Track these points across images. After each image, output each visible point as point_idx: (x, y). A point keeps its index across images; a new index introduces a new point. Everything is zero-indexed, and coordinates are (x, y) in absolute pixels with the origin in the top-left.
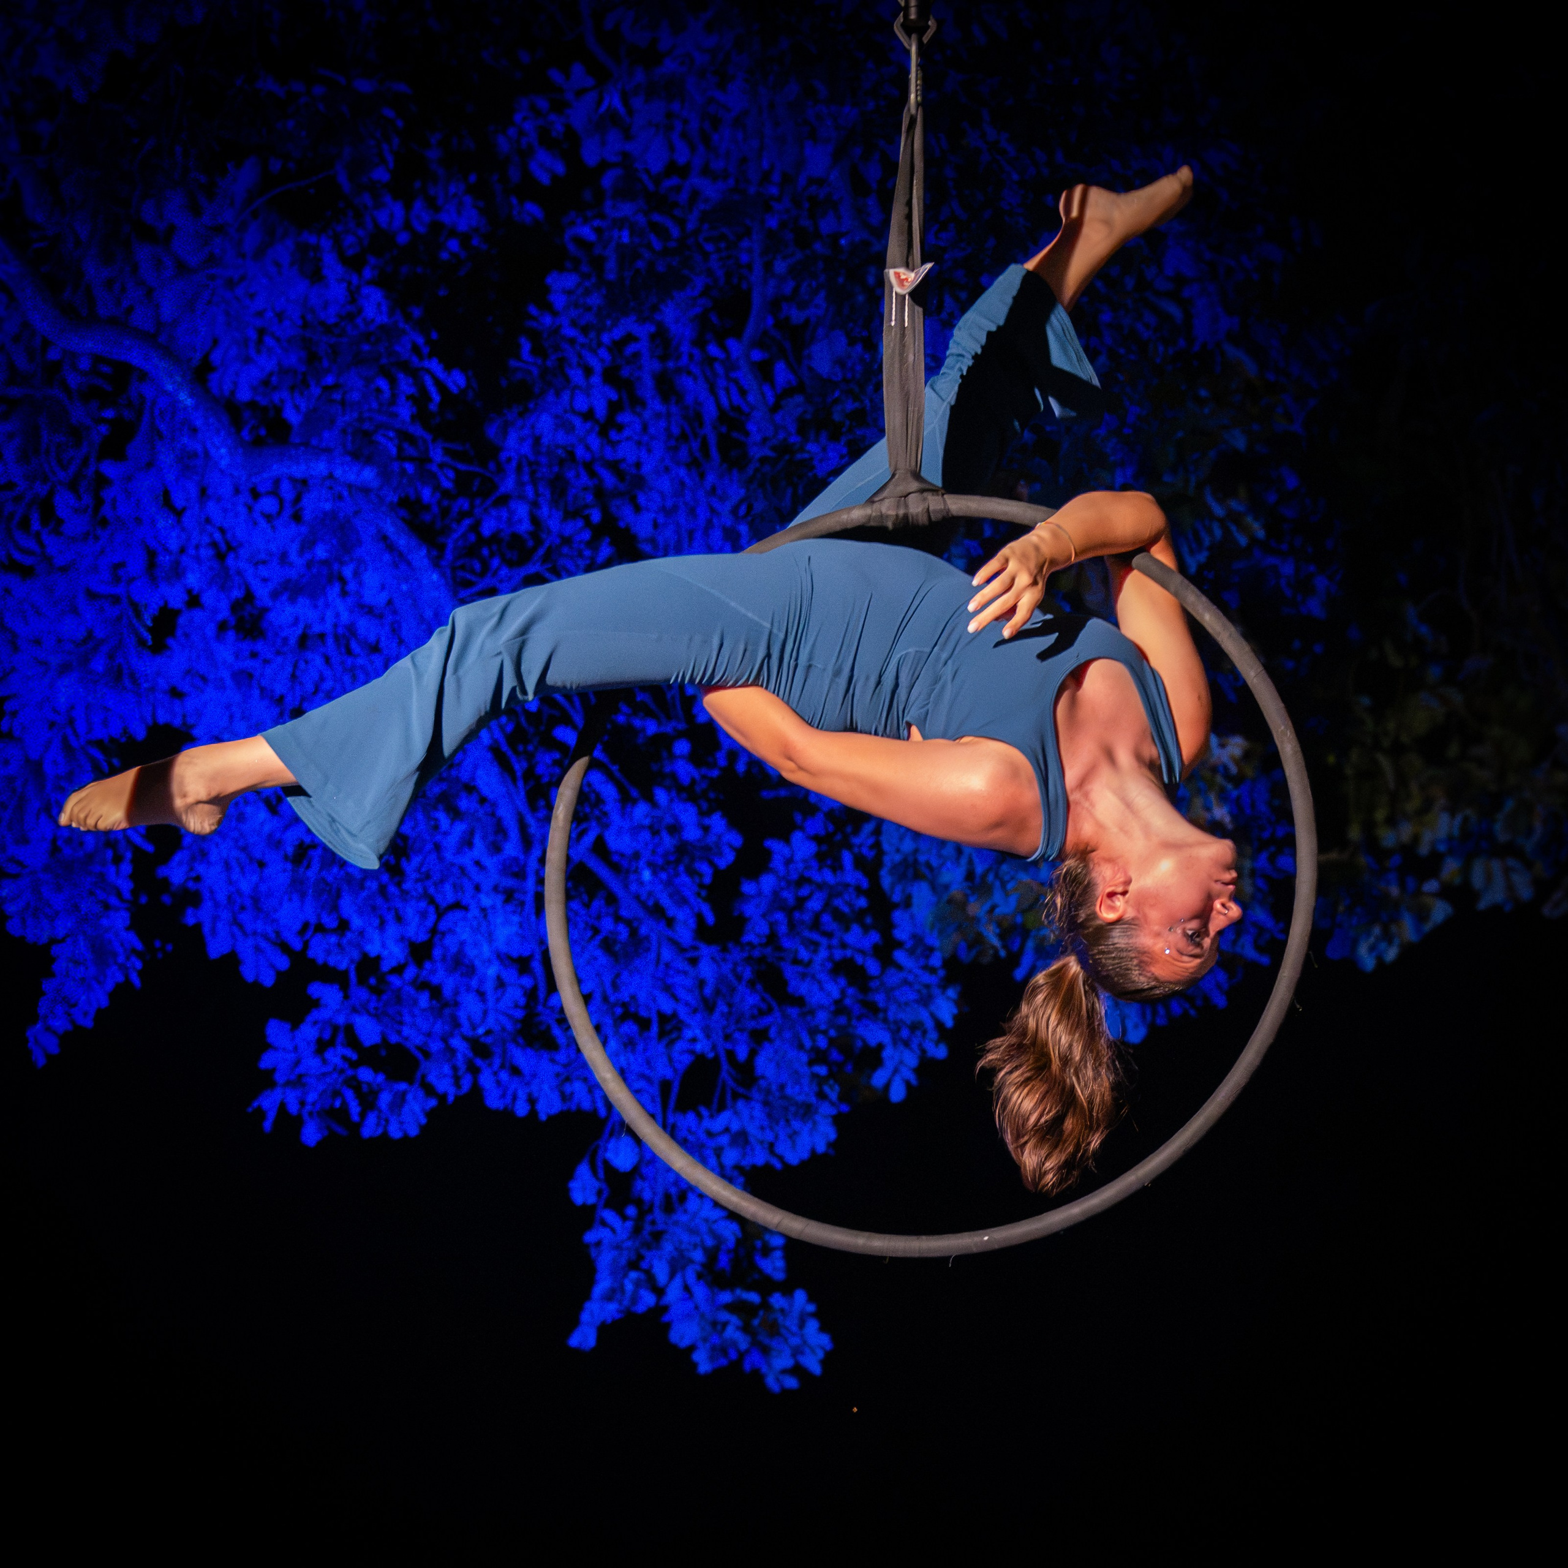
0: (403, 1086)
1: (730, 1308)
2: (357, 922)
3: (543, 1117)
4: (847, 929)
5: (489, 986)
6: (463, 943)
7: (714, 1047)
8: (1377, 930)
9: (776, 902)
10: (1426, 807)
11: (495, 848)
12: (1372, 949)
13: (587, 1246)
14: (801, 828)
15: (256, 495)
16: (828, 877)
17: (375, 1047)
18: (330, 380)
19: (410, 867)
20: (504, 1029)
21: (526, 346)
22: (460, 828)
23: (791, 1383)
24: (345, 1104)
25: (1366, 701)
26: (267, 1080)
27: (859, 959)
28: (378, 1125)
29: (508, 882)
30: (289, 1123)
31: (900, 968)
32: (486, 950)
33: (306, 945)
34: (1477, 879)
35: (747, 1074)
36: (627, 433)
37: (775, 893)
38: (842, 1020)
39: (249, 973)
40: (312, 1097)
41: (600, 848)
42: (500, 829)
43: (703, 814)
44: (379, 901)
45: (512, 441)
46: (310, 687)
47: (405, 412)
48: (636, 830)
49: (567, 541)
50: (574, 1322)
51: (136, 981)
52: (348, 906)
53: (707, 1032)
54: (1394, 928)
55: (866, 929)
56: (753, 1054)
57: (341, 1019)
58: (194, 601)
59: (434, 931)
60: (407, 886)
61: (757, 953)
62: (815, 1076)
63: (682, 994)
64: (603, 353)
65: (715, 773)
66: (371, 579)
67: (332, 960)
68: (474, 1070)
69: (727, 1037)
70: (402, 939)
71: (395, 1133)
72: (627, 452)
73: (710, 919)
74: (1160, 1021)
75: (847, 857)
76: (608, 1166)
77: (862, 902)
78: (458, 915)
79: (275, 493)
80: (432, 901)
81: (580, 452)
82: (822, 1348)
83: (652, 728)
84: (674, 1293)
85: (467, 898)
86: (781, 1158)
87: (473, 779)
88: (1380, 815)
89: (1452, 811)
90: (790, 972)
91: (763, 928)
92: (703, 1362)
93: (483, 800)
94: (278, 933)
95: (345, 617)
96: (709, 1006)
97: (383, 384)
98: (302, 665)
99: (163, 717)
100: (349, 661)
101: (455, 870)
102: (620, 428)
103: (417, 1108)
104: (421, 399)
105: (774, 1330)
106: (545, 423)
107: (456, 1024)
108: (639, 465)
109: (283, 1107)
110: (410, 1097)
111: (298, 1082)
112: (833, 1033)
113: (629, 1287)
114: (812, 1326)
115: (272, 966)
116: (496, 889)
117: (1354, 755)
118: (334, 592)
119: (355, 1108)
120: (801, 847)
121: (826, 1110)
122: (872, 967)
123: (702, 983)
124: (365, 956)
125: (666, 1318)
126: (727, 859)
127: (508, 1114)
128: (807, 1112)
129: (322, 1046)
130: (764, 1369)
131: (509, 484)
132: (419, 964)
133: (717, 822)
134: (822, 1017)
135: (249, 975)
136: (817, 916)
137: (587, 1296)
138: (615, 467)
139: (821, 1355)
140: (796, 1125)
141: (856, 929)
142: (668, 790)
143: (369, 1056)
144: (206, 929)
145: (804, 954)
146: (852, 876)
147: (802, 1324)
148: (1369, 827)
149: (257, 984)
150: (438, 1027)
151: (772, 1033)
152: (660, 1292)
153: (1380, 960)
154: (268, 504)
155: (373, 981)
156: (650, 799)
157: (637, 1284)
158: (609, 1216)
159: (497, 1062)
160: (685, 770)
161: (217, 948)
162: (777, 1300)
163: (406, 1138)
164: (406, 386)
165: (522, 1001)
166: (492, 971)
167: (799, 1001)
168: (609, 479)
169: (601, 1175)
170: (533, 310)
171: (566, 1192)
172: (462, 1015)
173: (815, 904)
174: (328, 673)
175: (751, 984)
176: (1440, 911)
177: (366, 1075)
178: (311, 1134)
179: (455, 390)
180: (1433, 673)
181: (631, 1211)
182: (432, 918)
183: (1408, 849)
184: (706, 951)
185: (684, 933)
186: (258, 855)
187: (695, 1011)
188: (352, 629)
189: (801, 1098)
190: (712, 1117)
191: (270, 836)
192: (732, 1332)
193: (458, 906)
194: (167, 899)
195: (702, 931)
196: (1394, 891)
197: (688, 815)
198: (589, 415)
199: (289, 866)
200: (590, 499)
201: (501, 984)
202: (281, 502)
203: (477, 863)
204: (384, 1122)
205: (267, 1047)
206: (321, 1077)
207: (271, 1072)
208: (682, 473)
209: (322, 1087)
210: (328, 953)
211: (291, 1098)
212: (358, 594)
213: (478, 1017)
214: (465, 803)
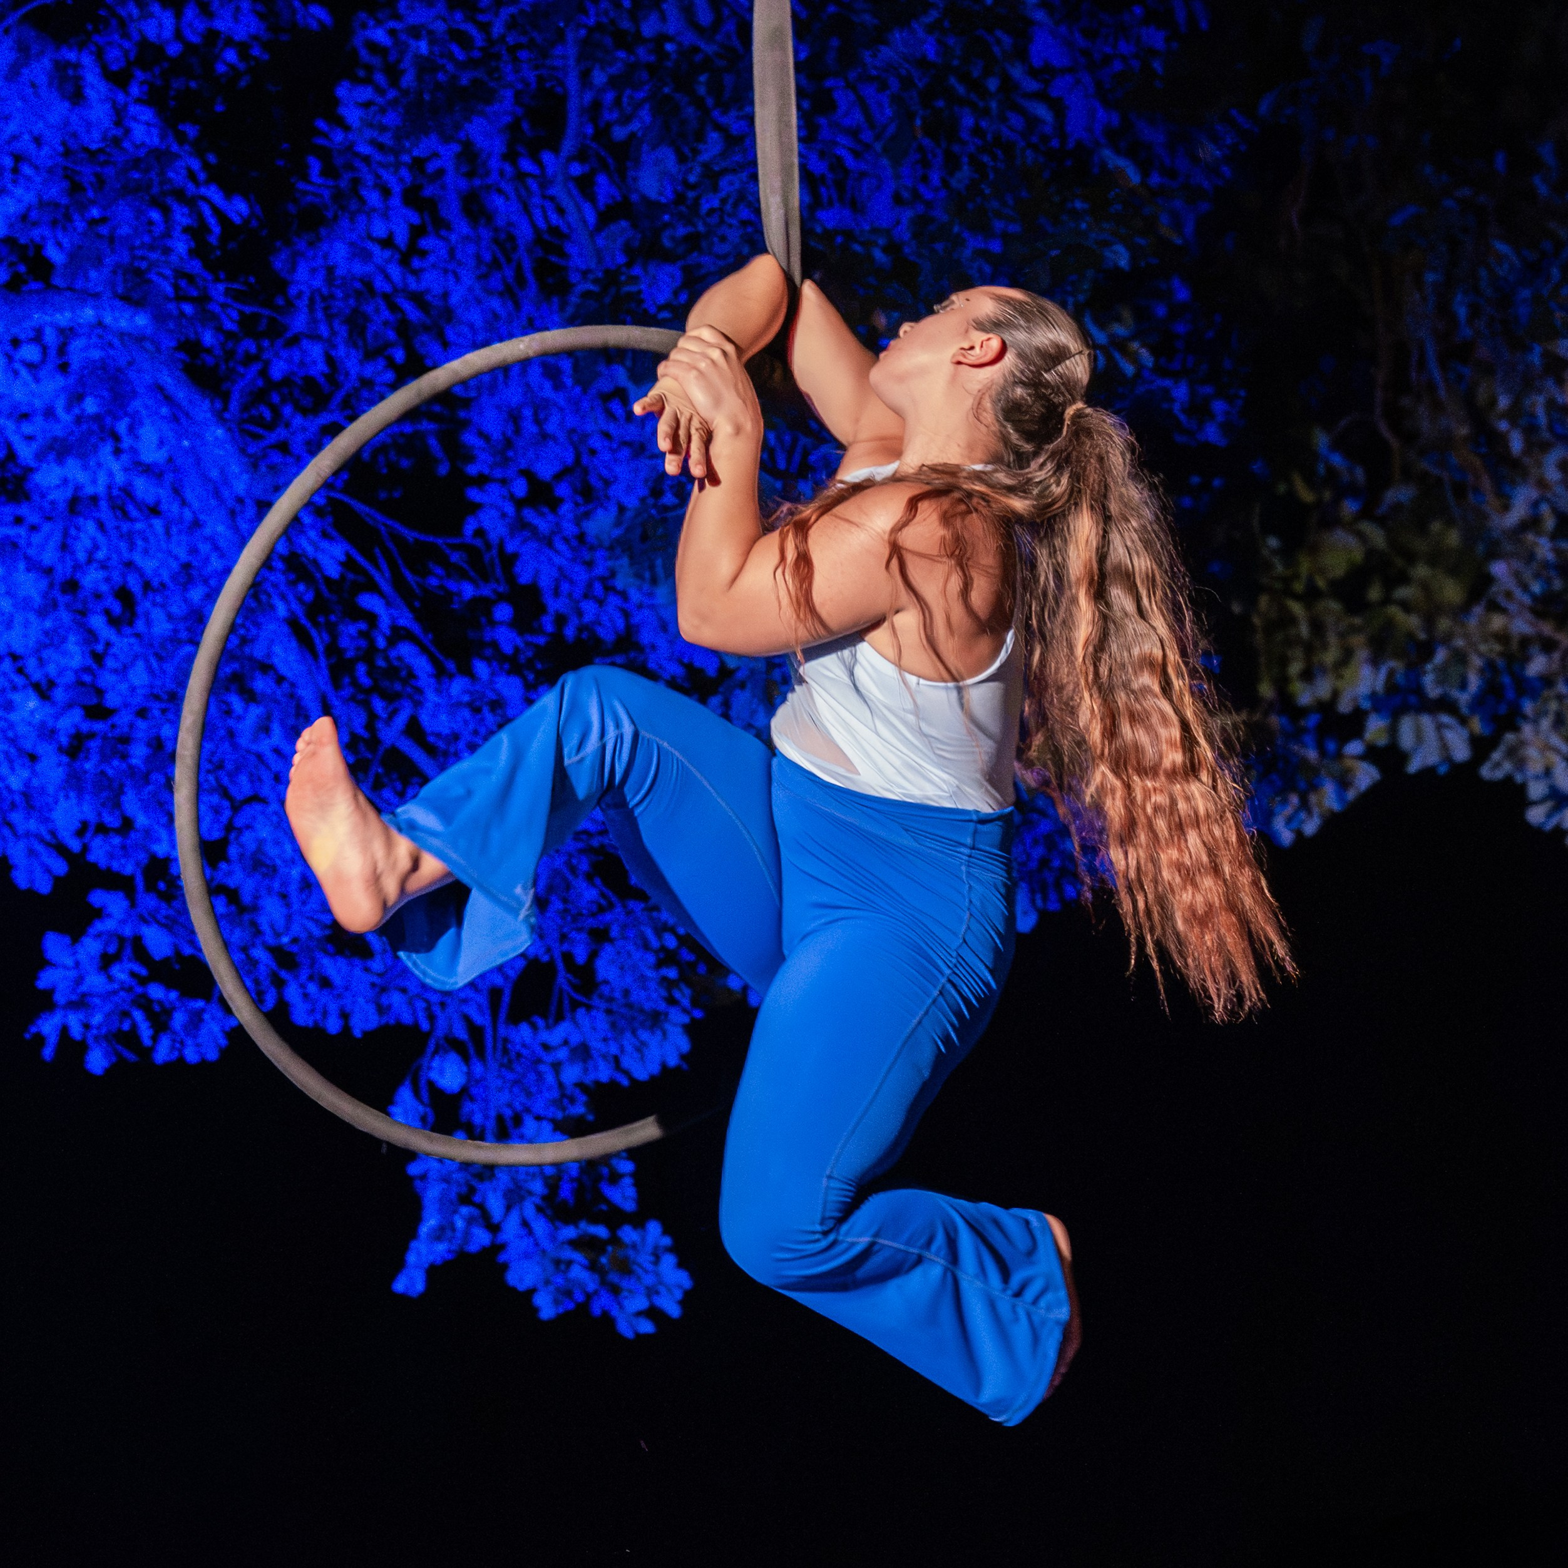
0: (200, 1004)
1: (575, 1244)
2: (141, 820)
3: (357, 1033)
5: (293, 888)
6: (261, 842)
7: (549, 950)
8: (1294, 799)
10: (1347, 656)
12: (1289, 821)
13: (411, 1179)
15: (16, 343)
17: (166, 961)
18: (95, 212)
20: (311, 936)
21: (315, 166)
22: (255, 712)
23: (646, 1327)
24: (134, 1026)
25: (1273, 542)
26: (46, 1002)
28: (173, 1048)
30: (72, 1049)
33: (86, 849)
34: (1406, 738)
35: (586, 979)
36: (432, 259)
39: (21, 878)
40: (97, 1019)
41: (414, 730)
42: (301, 711)
43: (529, 687)
45: (302, 273)
46: (81, 556)
47: (181, 247)
48: (455, 706)
49: (367, 384)
50: (398, 1265)
52: (131, 802)
53: (541, 934)
54: (1313, 798)
56: (593, 955)
57: (127, 931)
59: (229, 827)
61: (594, 844)
62: (664, 979)
64: (404, 173)
65: (542, 641)
66: (149, 434)
67: (115, 865)
68: (281, 986)
69: (563, 938)
71: (191, 1055)
72: (432, 282)
74: (1054, 906)
76: (433, 1087)
78: (256, 808)
79: (38, 337)
80: (225, 793)
81: (379, 283)
82: (680, 1287)
83: (469, 591)
84: (511, 1228)
85: (266, 790)
86: (627, 1073)
87: (270, 654)
88: (1295, 668)
89: (1375, 662)
92: (546, 1307)
93: (280, 679)
94: (53, 833)
95: (120, 478)
97: (155, 216)
98: (73, 532)
100: (125, 527)
101: (252, 758)
102: (423, 254)
103: (216, 1029)
104: (197, 232)
105: (626, 1268)
106: (340, 252)
107: (258, 932)
108: (446, 295)
109: (65, 1030)
110: (207, 1016)
111: (81, 1002)
113: (460, 1224)
114: (669, 1261)
115: (47, 870)
117: (1264, 601)
118: (107, 449)
119: (146, 1032)
121: (678, 1017)
124: (153, 857)
125: (503, 1258)
127: (318, 1032)
128: (655, 1020)
129: (106, 962)
130: (615, 1312)
131: (299, 322)
132: (214, 866)
135: (21, 882)
137: (413, 1234)
138: (419, 299)
139: (679, 1295)
140: (644, 1035)
142: (488, 660)
143: (159, 971)
147: (657, 1258)
148: (1282, 683)
149: (31, 894)
150: (237, 937)
151: (615, 932)
152: (494, 1228)
153: (1299, 834)
154: (30, 352)
155: (162, 886)
156: (468, 672)
157: (470, 1221)
159: (304, 973)
160: (507, 639)
162: (628, 1234)
163: (204, 1063)
164: (181, 217)
166: (296, 870)
168: (412, 313)
169: (425, 1095)
170: (321, 125)
172: (263, 921)
174: (100, 538)
175: (589, 877)
176: (1365, 776)
177: (156, 992)
178: (97, 1061)
179: (237, 220)
180: (1349, 507)
182: (227, 814)
183: (1327, 707)
186: (28, 745)
188: (128, 491)
189: (647, 1006)
190: (548, 1028)
191: (43, 724)
192: (578, 1273)
193: (256, 799)
196: (1312, 755)
197: (511, 689)
198: (387, 242)
199: (65, 759)
200: (391, 335)
201: (306, 886)
202: (45, 350)
203: (277, 751)
204: (178, 1045)
205: (46, 963)
206: (107, 996)
207: (50, 992)
208: (495, 304)
209: (108, 1007)
210: (111, 856)
211: (74, 1021)
212: (134, 451)
213: (281, 922)
214: (261, 684)
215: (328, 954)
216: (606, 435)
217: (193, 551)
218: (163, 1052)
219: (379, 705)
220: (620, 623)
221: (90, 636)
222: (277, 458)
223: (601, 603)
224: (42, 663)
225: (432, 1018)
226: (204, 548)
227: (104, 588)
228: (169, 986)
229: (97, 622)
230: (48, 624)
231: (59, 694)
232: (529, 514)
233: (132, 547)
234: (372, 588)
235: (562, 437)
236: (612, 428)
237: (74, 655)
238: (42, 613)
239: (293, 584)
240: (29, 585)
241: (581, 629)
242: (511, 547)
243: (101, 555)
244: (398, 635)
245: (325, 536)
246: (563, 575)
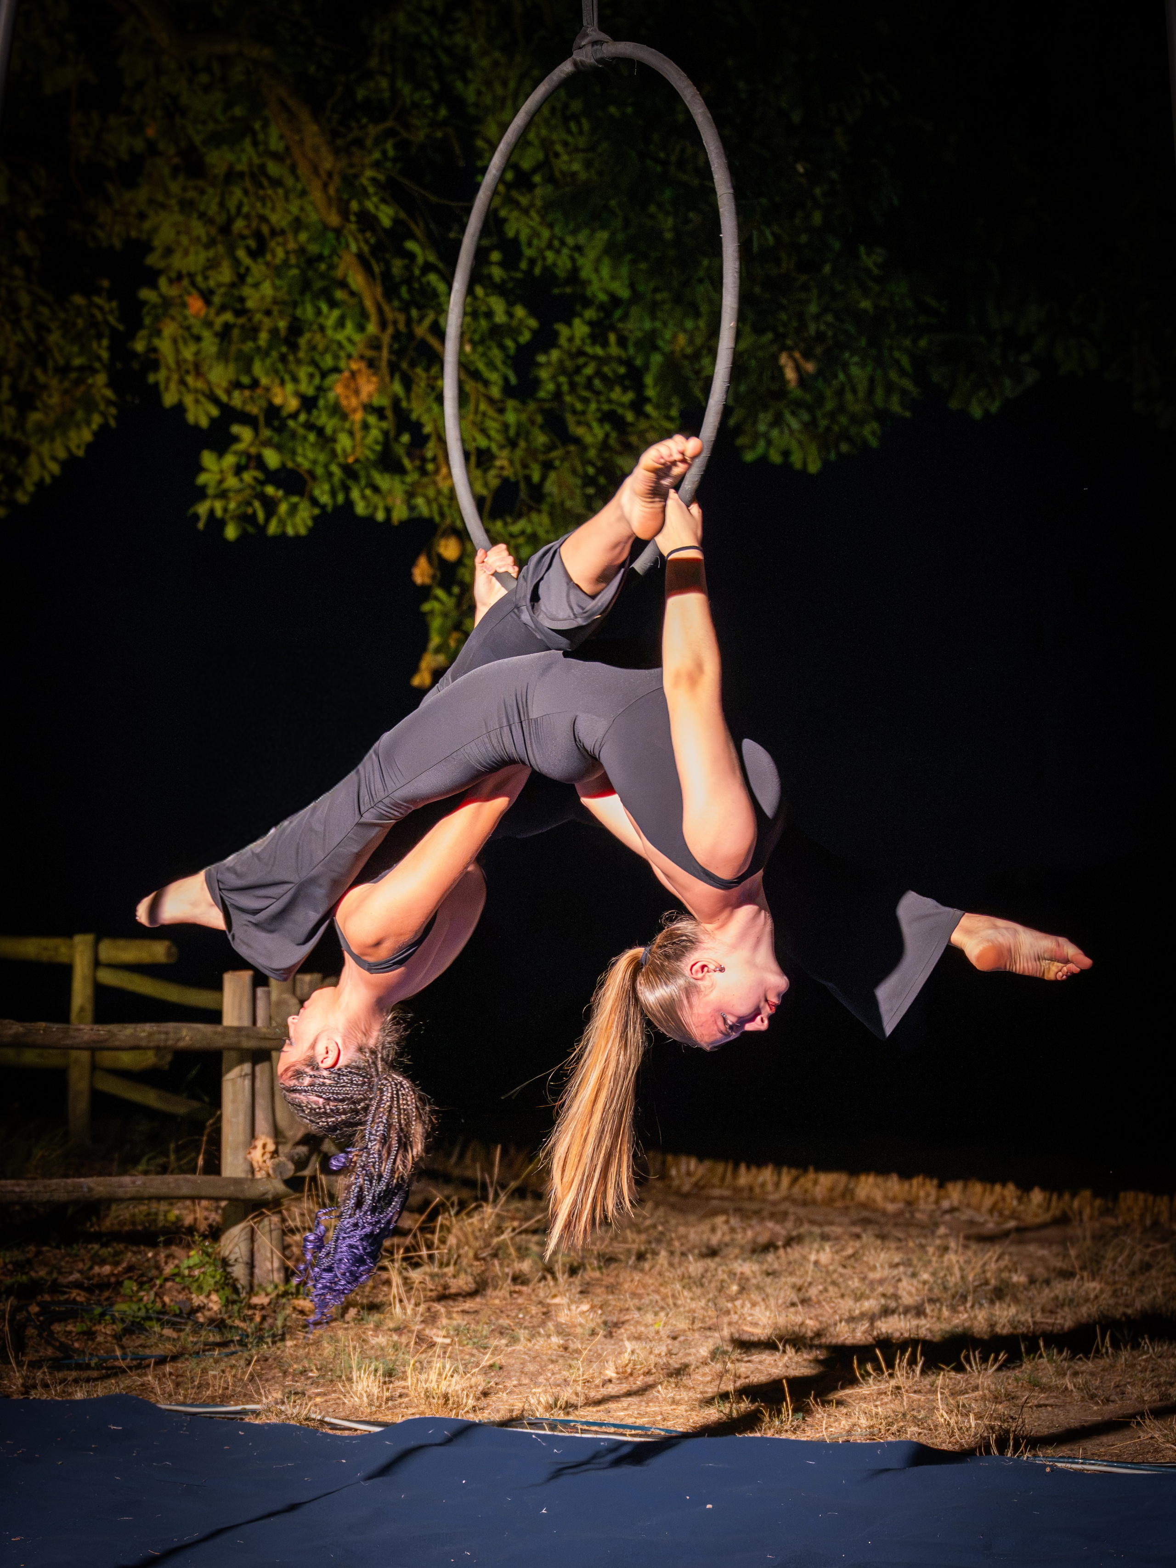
0: (295, 499)
2: (264, 381)
3: (396, 522)
4: (611, 389)
5: (357, 427)
6: (338, 397)
7: (515, 474)
8: (984, 390)
9: (561, 369)
11: (361, 328)
12: (980, 403)
13: (424, 614)
14: (581, 316)
15: (195, 71)
16: (599, 351)
17: (277, 471)
19: (303, 341)
20: (367, 459)
22: (336, 313)
24: (255, 513)
26: (201, 493)
27: (620, 411)
28: (277, 527)
29: (370, 353)
30: (216, 524)
31: (647, 416)
32: (354, 402)
33: (230, 399)
34: (1059, 353)
35: (537, 494)
36: (459, 25)
37: (561, 362)
38: (606, 455)
40: (232, 505)
41: (437, 329)
42: (364, 315)
43: (510, 304)
44: (280, 366)
45: (376, 31)
46: (233, 211)
47: (297, 8)
49: (416, 105)
50: (415, 669)
51: (113, 423)
52: (258, 368)
53: (511, 462)
54: (997, 389)
55: (625, 390)
56: (544, 478)
57: (253, 451)
58: (152, 148)
59: (320, 389)
60: (301, 354)
61: (547, 405)
62: (585, 494)
63: (493, 433)
65: (519, 275)
66: (274, 132)
67: (247, 408)
68: (347, 489)
69: (525, 466)
70: (298, 395)
71: (290, 531)
72: (459, 39)
73: (513, 380)
74: (833, 457)
75: (612, 338)
76: (440, 557)
77: (622, 370)
78: (335, 377)
79: (208, 68)
80: (316, 365)
81: (425, 39)
85: (342, 364)
87: (345, 276)
90: (570, 419)
91: (551, 387)
93: (352, 294)
94: (211, 390)
95: (256, 161)
96: (512, 444)
98: (227, 195)
99: (134, 234)
100: (261, 192)
101: (334, 344)
102: (454, 21)
103: (306, 515)
106: (401, 18)
107: (334, 454)
108: (467, 48)
109: (212, 512)
110: (301, 507)
111: (223, 495)
112: (599, 464)
113: (452, 642)
115: (208, 414)
116: (362, 357)
118: (247, 142)
119: (261, 516)
120: (580, 329)
122: (630, 417)
123: (506, 427)
124: (271, 405)
126: (525, 337)
127: (370, 519)
129: (239, 470)
131: (373, 63)
132: (309, 412)
133: (520, 312)
134: (592, 453)
135: (191, 418)
136: (590, 379)
137: (424, 649)
138: (450, 51)
141: (618, 389)
142: (484, 287)
143: (272, 477)
144: (162, 386)
145: (579, 406)
146: (614, 350)
149: (197, 427)
150: (322, 458)
151: (557, 463)
153: (986, 411)
154: (204, 78)
155: (276, 423)
156: (471, 293)
158: (440, 593)
159: (363, 482)
160: (497, 273)
161: (169, 399)
163: (297, 537)
165: (380, 438)
166: (358, 416)
167: (577, 441)
168: (445, 60)
169: (436, 562)
171: (410, 575)
172: (339, 449)
173: (589, 371)
174: (245, 200)
175: (542, 427)
176: (1031, 376)
177: (270, 490)
178: (231, 532)
181: (456, 590)
182: (317, 381)
184: (511, 403)
185: (495, 392)
186: (195, 330)
187: (502, 447)
188: (262, 168)
190: (514, 523)
191: (206, 318)
193: (336, 370)
194: (136, 365)
195: (508, 390)
197: (498, 305)
198: (431, 12)
199: (217, 340)
200: (432, 74)
201: (366, 426)
202: (213, 76)
203: (350, 340)
204: (282, 523)
205: (201, 469)
206: (239, 491)
207: (204, 487)
208: (497, 55)
209: (239, 498)
210: (244, 403)
211: (218, 506)
212: (266, 143)
213: (349, 450)
214: (339, 295)
215: (377, 469)
216: (565, 144)
217: (302, 209)
218: (273, 528)
219: (414, 313)
220: (569, 265)
221: (236, 262)
222: (355, 149)
223: (558, 252)
224: (206, 278)
225: (442, 515)
226: (309, 208)
227: (246, 232)
228: (278, 486)
229: (241, 253)
230: (211, 253)
231: (217, 300)
232: (514, 194)
233: (264, 205)
234: (413, 237)
235: (536, 142)
236: (570, 139)
237: (225, 274)
238: (207, 247)
239: (362, 231)
240: (199, 229)
241: (545, 268)
242: (503, 213)
243: (245, 209)
244: (428, 268)
245: (383, 200)
246: (536, 234)
